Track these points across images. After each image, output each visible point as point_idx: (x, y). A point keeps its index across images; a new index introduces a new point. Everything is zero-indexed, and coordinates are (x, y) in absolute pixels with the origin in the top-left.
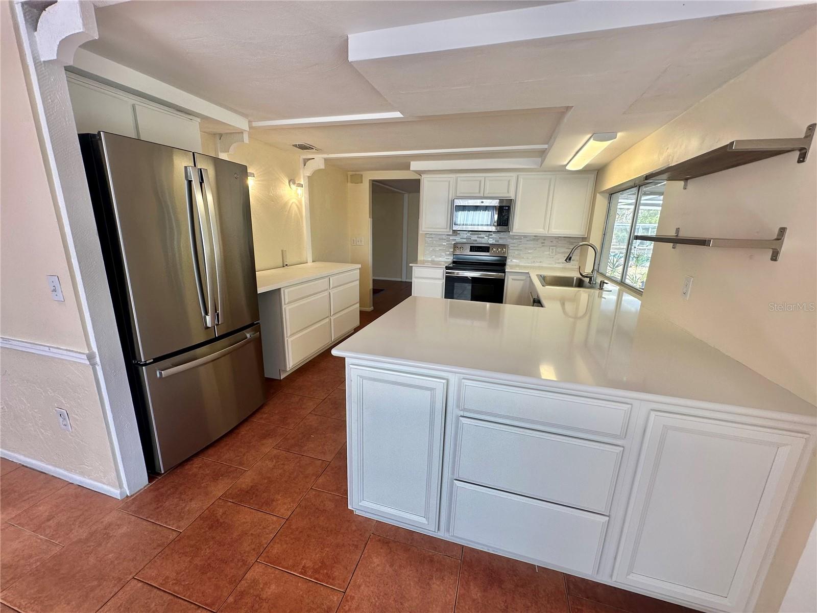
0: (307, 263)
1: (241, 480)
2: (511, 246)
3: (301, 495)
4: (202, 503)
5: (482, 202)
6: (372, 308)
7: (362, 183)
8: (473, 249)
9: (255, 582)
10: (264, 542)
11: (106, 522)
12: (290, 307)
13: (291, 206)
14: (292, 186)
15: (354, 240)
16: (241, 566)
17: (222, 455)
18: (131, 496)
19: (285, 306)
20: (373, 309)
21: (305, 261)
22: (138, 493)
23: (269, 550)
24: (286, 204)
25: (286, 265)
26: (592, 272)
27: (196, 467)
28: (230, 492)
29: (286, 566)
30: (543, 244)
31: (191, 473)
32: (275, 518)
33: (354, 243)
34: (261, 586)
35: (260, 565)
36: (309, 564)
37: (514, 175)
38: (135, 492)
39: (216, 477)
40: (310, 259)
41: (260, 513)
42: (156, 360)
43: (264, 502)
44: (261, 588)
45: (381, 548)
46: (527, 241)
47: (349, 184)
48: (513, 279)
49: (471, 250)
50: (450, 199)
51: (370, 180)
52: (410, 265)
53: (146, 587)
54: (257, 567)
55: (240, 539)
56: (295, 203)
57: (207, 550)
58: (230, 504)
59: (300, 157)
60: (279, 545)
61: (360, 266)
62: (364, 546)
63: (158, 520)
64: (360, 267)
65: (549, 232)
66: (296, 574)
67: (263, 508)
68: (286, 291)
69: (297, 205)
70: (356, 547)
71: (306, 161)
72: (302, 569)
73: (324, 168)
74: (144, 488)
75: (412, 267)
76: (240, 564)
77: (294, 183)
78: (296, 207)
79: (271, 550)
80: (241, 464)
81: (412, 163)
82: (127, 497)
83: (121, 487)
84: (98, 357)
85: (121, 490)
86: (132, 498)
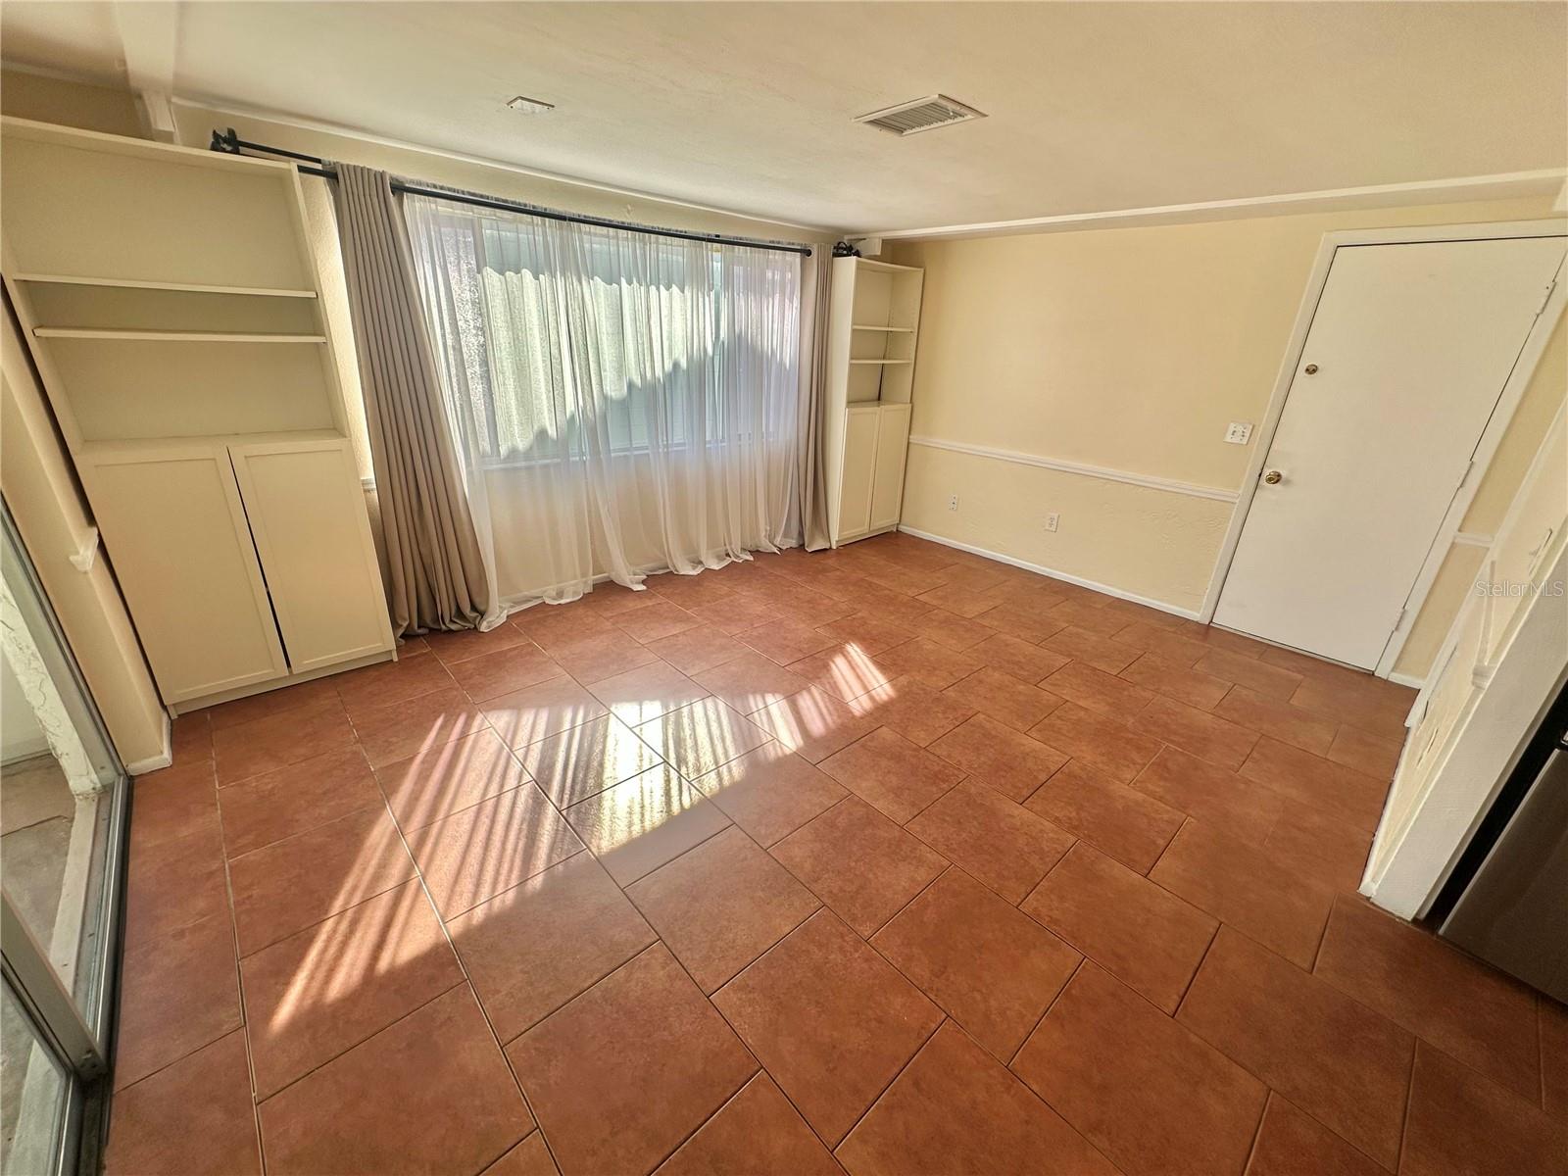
11: (1311, 883)
18: (1372, 904)
35: (1262, 1094)
53: (1210, 937)
57: (1283, 1012)
63: (1329, 940)
74: (1398, 917)
82: (1368, 899)
83: (1374, 880)
84: (1490, 680)
85: (1372, 885)
86: (1368, 905)
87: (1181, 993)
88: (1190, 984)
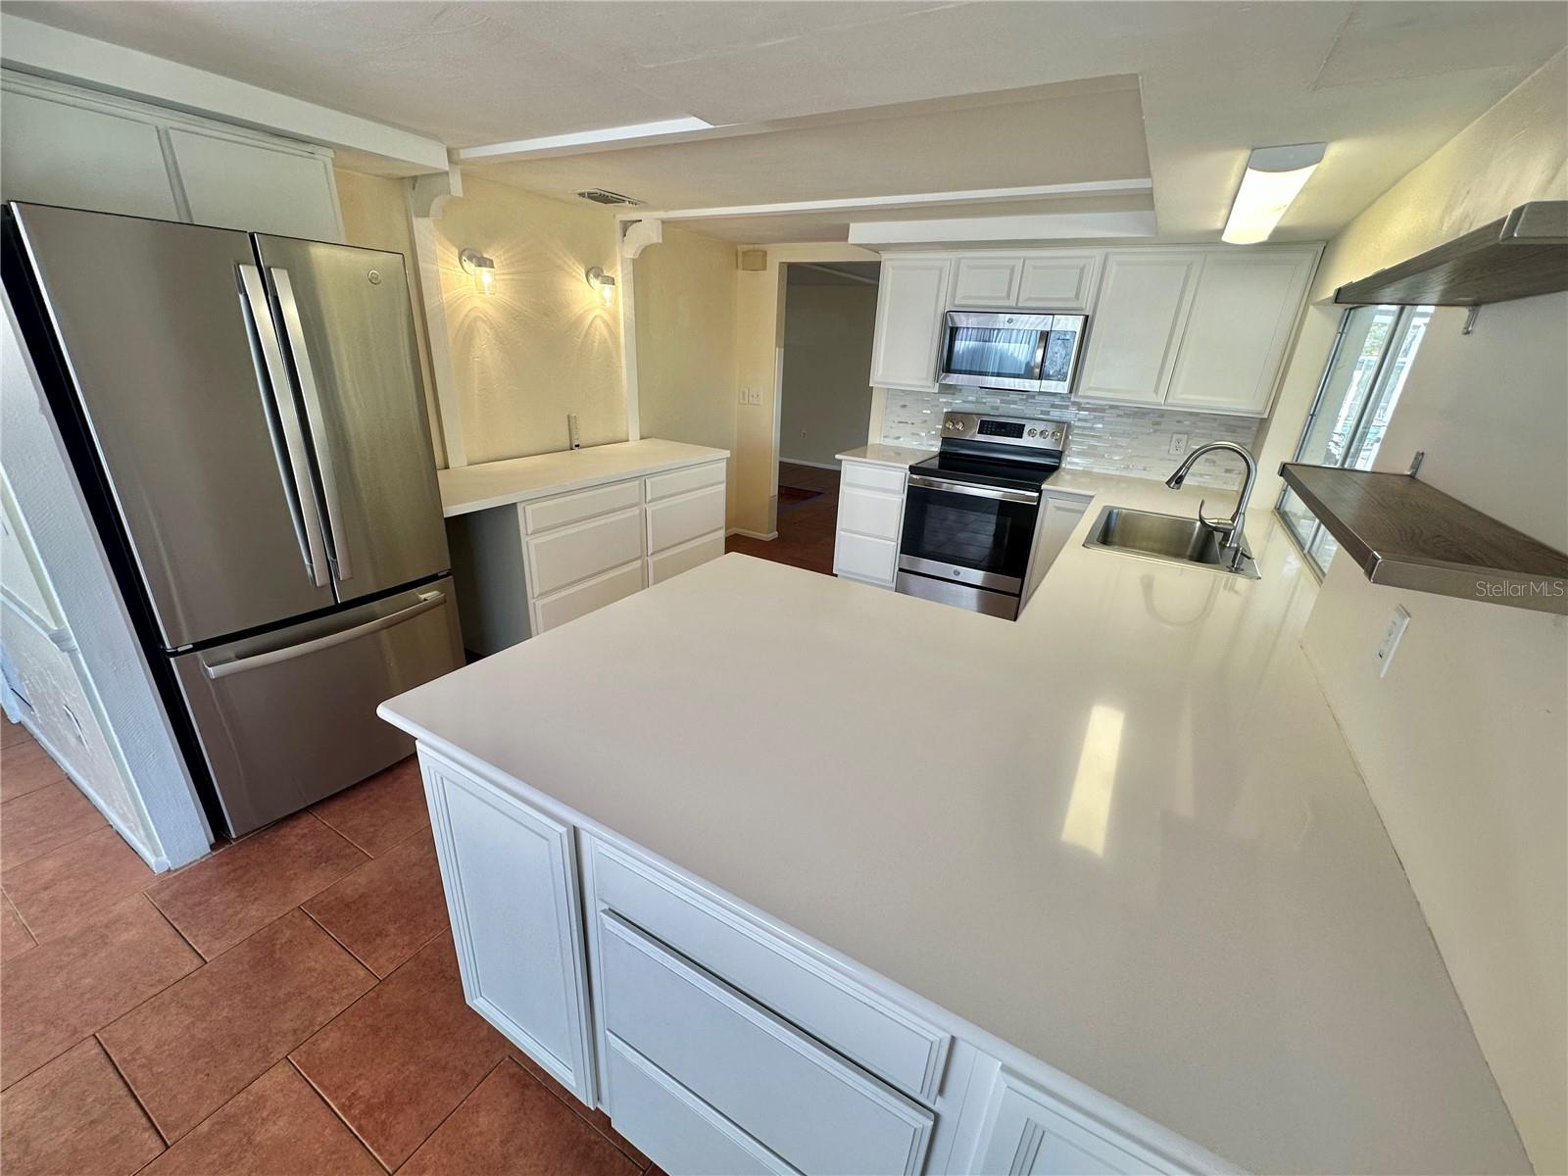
0: (628, 441)
1: (351, 877)
2: (1077, 427)
3: (431, 935)
4: (268, 911)
5: (1010, 321)
6: (775, 534)
7: (765, 269)
8: (987, 427)
9: (261, 1100)
10: (320, 1019)
11: (116, 913)
12: (538, 541)
13: (590, 325)
14: (593, 281)
15: (744, 393)
16: (258, 1061)
17: (350, 817)
18: (176, 870)
19: (528, 538)
20: (777, 536)
21: (622, 436)
22: (187, 868)
23: (317, 1040)
24: (579, 320)
25: (577, 446)
26: (1233, 519)
27: (296, 835)
28: (323, 898)
29: (326, 1083)
30: (1157, 427)
31: (283, 843)
32: (362, 973)
33: (744, 399)
34: (265, 1115)
35: (287, 1069)
36: (365, 1091)
37: (1097, 253)
38: (181, 865)
39: (320, 859)
40: (634, 432)
41: (345, 956)
42: (199, 646)
43: (363, 934)
44: (263, 1119)
45: (507, 1095)
46: (1119, 416)
47: (740, 272)
48: (1058, 509)
49: (981, 432)
50: (940, 311)
51: (781, 263)
52: (837, 456)
53: (102, 1058)
54: (280, 1070)
55: (285, 1002)
56: (602, 318)
57: (226, 1010)
58: (309, 923)
59: (614, 216)
60: (338, 1035)
61: (727, 454)
62: (479, 1079)
63: (186, 928)
64: (729, 456)
65: (1169, 401)
66: (333, 1106)
67: (355, 946)
68: (529, 509)
69: (605, 322)
70: (465, 1075)
71: (626, 226)
72: (348, 1099)
73: (661, 241)
74: (201, 858)
75: (841, 461)
76: (259, 1055)
77: (597, 276)
78: (602, 325)
79: (320, 1042)
80: (369, 843)
81: (851, 225)
82: (169, 871)
83: (156, 854)
84: (74, 639)
85: (158, 859)
86: (175, 874)
87: (148, 1125)
88: (142, 1109)
